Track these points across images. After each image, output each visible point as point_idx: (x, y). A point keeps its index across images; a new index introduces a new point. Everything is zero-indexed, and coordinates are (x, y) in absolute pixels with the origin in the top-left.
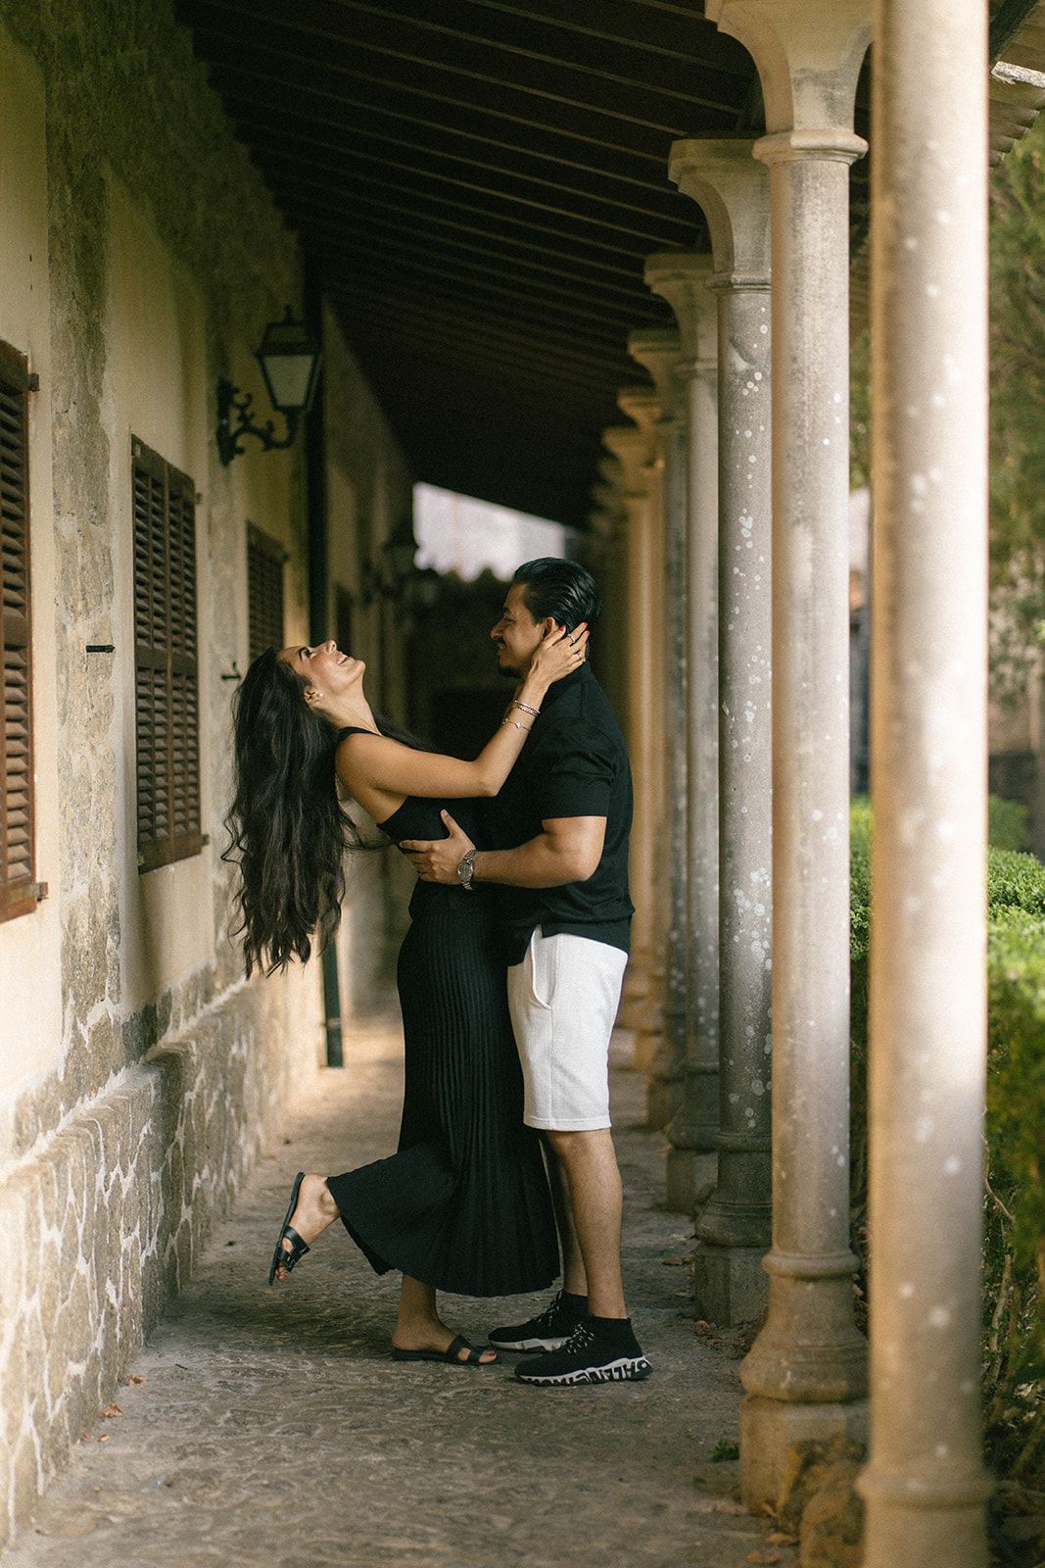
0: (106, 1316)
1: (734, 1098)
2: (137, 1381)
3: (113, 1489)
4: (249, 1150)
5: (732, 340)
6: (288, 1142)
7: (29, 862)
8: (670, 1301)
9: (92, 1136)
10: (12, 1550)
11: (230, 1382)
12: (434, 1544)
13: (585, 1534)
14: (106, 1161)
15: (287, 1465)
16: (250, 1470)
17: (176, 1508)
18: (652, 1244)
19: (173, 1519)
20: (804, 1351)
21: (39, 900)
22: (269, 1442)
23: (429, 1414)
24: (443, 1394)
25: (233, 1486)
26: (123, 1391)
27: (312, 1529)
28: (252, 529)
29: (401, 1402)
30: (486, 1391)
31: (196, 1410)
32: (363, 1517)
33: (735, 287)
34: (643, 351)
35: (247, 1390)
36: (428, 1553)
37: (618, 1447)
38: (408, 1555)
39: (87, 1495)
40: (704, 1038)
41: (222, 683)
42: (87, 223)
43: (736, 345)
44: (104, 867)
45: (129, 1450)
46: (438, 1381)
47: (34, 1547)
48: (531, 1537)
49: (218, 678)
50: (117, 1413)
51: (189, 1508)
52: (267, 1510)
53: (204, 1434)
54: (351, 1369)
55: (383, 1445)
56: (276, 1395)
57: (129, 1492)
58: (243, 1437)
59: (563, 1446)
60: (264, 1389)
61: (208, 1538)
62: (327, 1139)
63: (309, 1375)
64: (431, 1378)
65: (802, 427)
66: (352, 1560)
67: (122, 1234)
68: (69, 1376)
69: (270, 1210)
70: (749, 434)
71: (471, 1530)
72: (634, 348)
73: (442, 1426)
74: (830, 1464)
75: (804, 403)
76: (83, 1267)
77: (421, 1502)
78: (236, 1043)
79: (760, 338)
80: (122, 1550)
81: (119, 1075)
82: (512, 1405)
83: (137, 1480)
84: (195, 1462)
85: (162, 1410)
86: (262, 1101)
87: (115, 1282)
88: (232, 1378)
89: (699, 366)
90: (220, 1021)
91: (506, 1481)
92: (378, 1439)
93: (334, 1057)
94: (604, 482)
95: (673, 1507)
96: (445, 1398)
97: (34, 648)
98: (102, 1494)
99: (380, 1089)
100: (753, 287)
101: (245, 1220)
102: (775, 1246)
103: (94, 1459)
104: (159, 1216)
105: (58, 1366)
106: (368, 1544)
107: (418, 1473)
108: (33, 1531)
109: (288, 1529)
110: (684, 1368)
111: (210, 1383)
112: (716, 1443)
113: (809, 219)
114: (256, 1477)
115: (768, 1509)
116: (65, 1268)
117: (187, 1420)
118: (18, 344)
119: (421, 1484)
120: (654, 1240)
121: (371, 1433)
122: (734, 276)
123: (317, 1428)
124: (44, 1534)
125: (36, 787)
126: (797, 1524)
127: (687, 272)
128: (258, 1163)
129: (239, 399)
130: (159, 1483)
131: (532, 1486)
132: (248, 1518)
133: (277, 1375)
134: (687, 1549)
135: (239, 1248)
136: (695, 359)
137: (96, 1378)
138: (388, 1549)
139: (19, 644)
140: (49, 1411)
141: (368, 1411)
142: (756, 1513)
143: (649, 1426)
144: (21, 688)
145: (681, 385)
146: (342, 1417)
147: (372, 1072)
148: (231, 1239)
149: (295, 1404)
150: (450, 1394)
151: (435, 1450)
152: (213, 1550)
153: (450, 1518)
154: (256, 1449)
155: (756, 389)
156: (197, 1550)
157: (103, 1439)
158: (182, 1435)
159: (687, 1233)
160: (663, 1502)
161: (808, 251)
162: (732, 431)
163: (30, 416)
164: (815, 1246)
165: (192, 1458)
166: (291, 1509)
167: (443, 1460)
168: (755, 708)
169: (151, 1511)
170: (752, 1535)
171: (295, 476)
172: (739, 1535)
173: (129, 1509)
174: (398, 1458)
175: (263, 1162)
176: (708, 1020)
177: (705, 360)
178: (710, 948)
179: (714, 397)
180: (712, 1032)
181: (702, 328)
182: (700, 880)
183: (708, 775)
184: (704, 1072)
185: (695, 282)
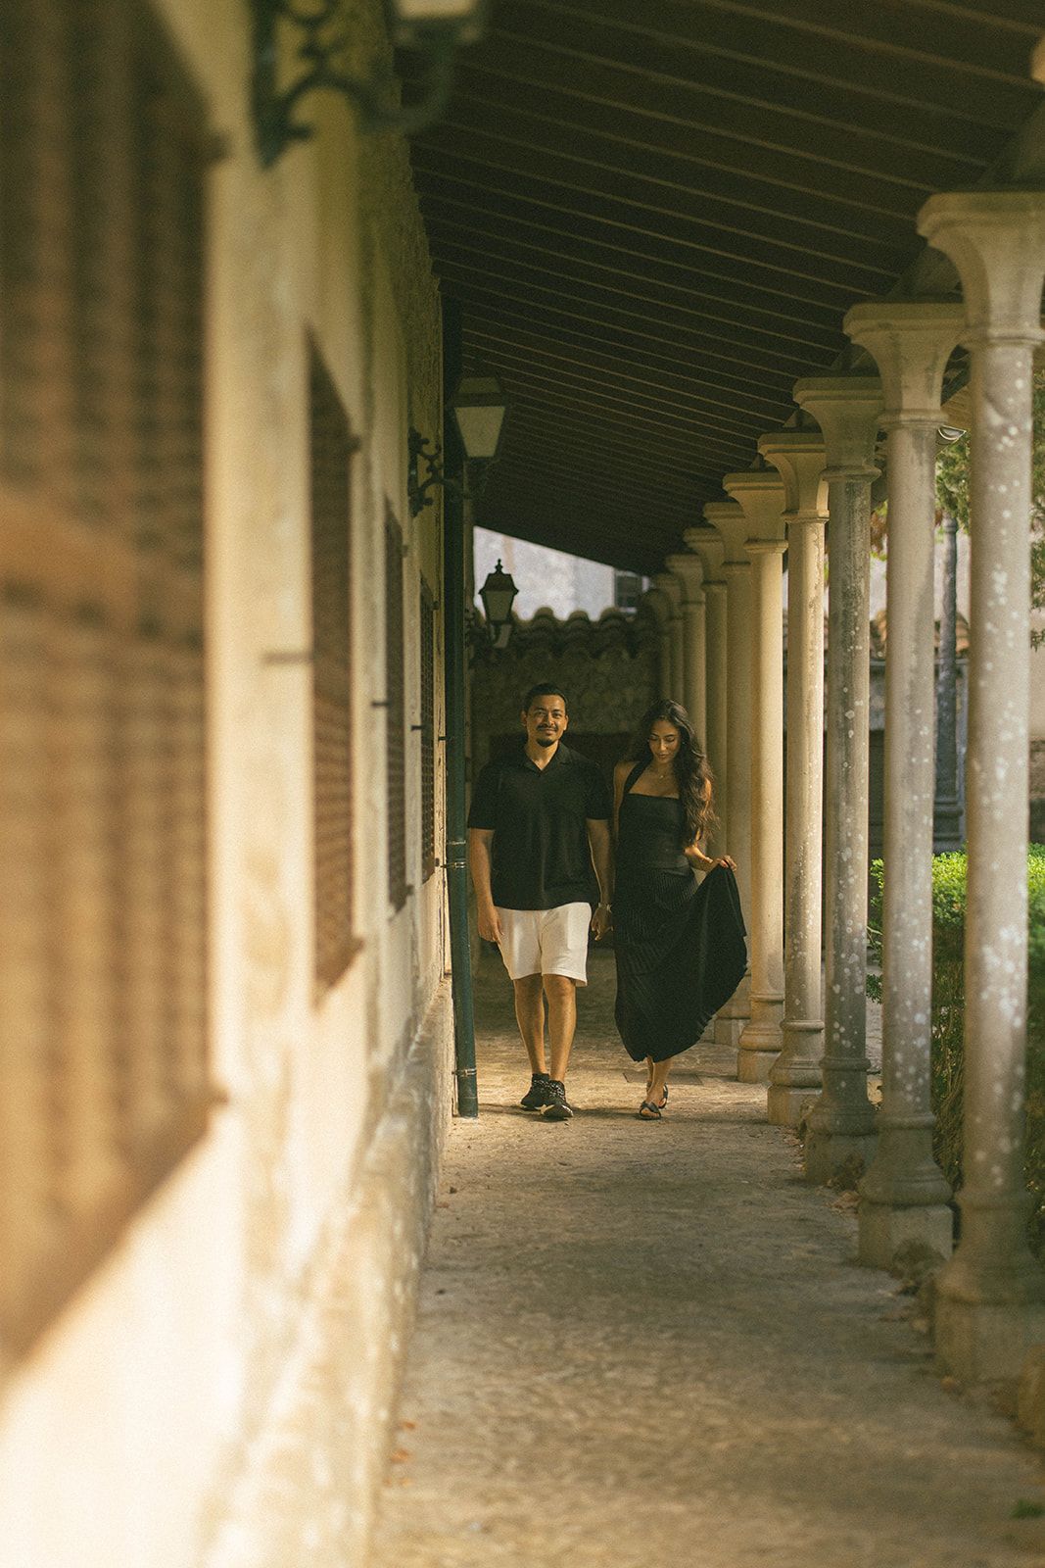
1: (980, 1155)
2: (410, 1427)
3: (434, 1534)
5: (985, 394)
6: (453, 1191)
8: (905, 1358)
11: (501, 1430)
15: (593, 1512)
16: (559, 1517)
17: (503, 1553)
18: (861, 1299)
22: (565, 1489)
25: (550, 1532)
26: (402, 1435)
28: (424, 580)
33: (992, 341)
34: (813, 399)
35: (521, 1437)
39: (411, 1539)
40: (902, 1093)
41: (412, 734)
43: (992, 400)
45: (432, 1495)
49: (410, 729)
50: (405, 1457)
51: (514, 1553)
53: (500, 1480)
55: (679, 1494)
57: (452, 1536)
58: (538, 1484)
59: (861, 1502)
62: (488, 1187)
69: (462, 1259)
70: (1003, 489)
72: (800, 396)
73: (730, 1478)
79: (1015, 392)
82: (791, 1458)
83: (452, 1525)
84: (501, 1508)
85: (448, 1456)
88: (501, 1425)
89: (903, 417)
91: (818, 1533)
92: (672, 1489)
93: (467, 1105)
95: (998, 1562)
98: (427, 1538)
100: (1012, 341)
103: (402, 1503)
107: (725, 1524)
110: (945, 1425)
111: (483, 1430)
112: (1013, 1501)
114: (567, 1524)
117: (477, 1466)
120: (862, 1296)
121: (662, 1482)
122: (990, 331)
123: (606, 1477)
127: (897, 323)
129: (426, 449)
130: (476, 1528)
135: (451, 1297)
136: (899, 410)
146: (627, 1467)
147: (505, 1120)
148: (441, 1287)
149: (574, 1452)
151: (734, 1502)
155: (1011, 444)
157: (404, 1483)
158: (479, 1481)
159: (893, 1288)
160: (984, 1558)
162: (985, 486)
163: (351, 477)
165: (497, 1504)
168: (1006, 764)
169: (479, 1556)
173: (458, 1552)
174: (698, 1508)
175: (439, 1210)
176: (906, 1075)
177: (908, 411)
178: (909, 1003)
179: (919, 449)
180: (909, 1088)
181: (906, 379)
182: (899, 935)
183: (908, 828)
184: (901, 1128)
185: (901, 332)
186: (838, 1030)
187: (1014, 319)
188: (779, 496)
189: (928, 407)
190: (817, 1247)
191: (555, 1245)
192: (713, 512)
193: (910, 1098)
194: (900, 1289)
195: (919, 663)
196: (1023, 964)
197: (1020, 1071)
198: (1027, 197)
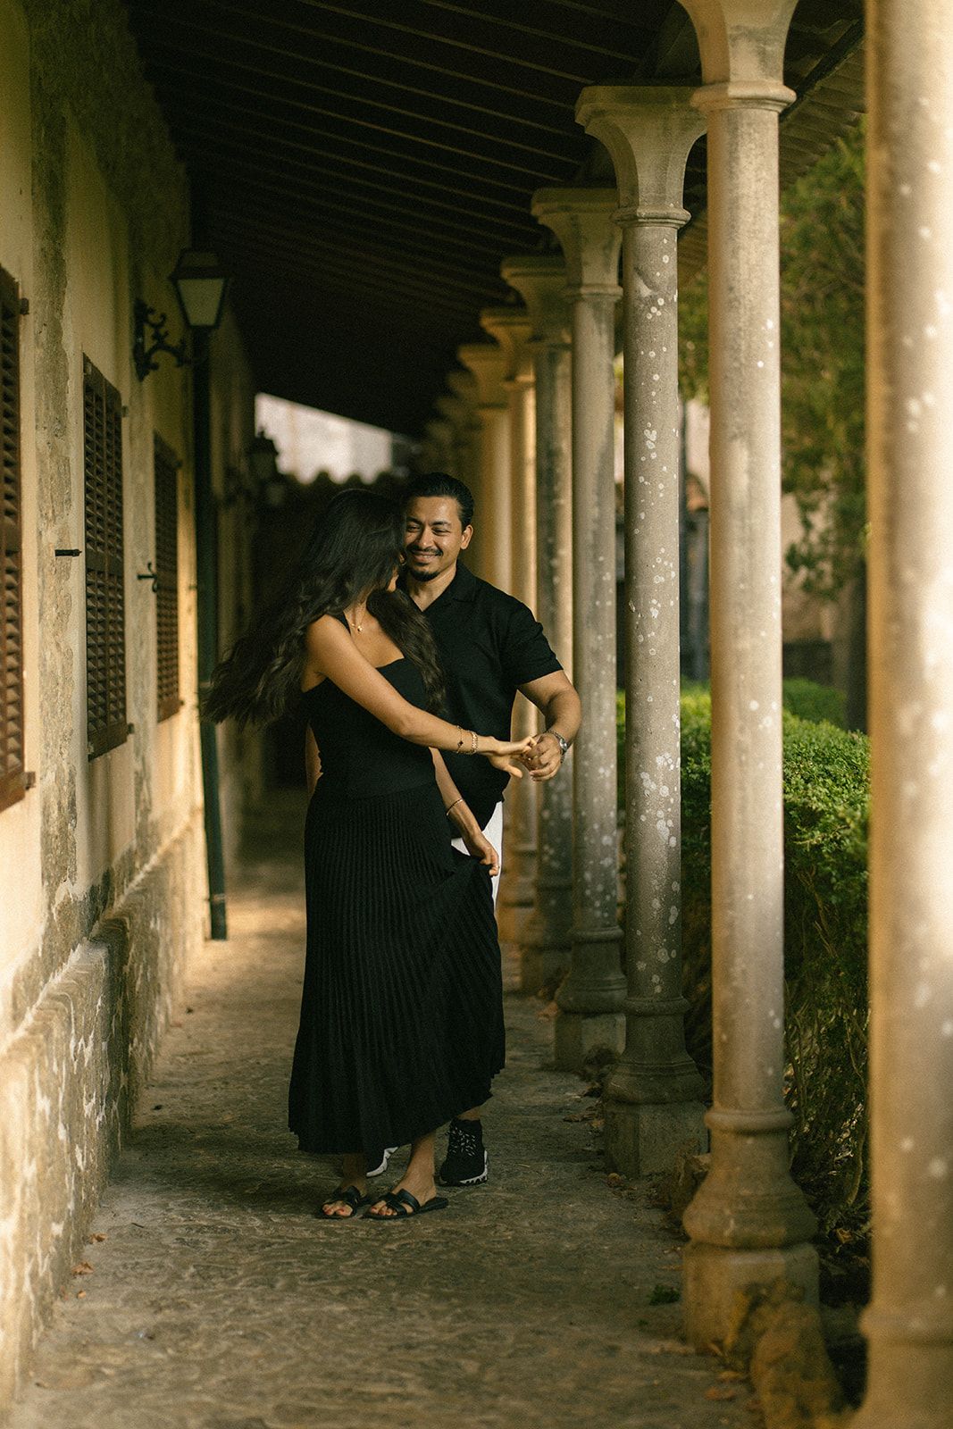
0: (75, 1178)
1: (641, 966)
2: (100, 1240)
3: (100, 1343)
4: (161, 1019)
5: (636, 269)
6: (190, 1011)
7: (20, 753)
8: (580, 1156)
9: (66, 1009)
10: (19, 1403)
11: (186, 1239)
12: (411, 1388)
13: (550, 1375)
14: (76, 1033)
15: (257, 1316)
16: (224, 1322)
17: (162, 1360)
18: (550, 1102)
19: (163, 1370)
20: (746, 1201)
21: (28, 788)
22: (235, 1294)
23: (379, 1266)
24: (387, 1247)
25: (212, 1337)
26: (88, 1249)
27: (296, 1376)
28: (158, 440)
29: (350, 1255)
30: (427, 1243)
31: (161, 1266)
32: (340, 1364)
33: (640, 220)
34: (515, 276)
35: (203, 1246)
36: (408, 1397)
37: (561, 1293)
38: (390, 1399)
39: (76, 1350)
40: (591, 910)
41: (138, 583)
42: (53, 158)
43: (640, 274)
44: (65, 756)
45: (106, 1305)
46: (381, 1234)
47: (38, 1400)
48: (501, 1379)
49: (135, 577)
50: (88, 1270)
51: (173, 1359)
52: (248, 1359)
53: (174, 1287)
54: (297, 1225)
55: (343, 1295)
56: (234, 1250)
57: (116, 1345)
58: (211, 1290)
59: (512, 1294)
60: (218, 1245)
61: (199, 1388)
62: (224, 1007)
63: (258, 1230)
64: (373, 1231)
65: (738, 350)
66: (338, 1404)
67: (85, 1101)
68: (52, 1236)
69: (186, 1076)
70: (652, 354)
71: (445, 1374)
72: (506, 273)
73: (394, 1277)
74: (776, 1306)
75: (740, 329)
76: (62, 1134)
77: (391, 1349)
78: (153, 919)
79: (662, 267)
80: (123, 1401)
81: (77, 950)
82: (454, 1255)
83: (119, 1333)
84: (169, 1315)
85: (130, 1266)
86: (169, 972)
87: (82, 1147)
88: (187, 1235)
89: (583, 291)
90: (144, 898)
91: (465, 1327)
92: (337, 1290)
93: (218, 930)
94: (448, 392)
95: (626, 1347)
96: (390, 1250)
97: (24, 554)
98: (91, 1348)
99: (265, 960)
100: (655, 220)
101: (164, 1085)
102: (716, 1103)
103: (75, 1314)
104: (107, 1083)
105: (46, 1225)
106: (350, 1390)
107: (381, 1321)
108: (32, 1386)
109: (274, 1377)
110: (604, 1217)
111: (169, 1240)
112: (652, 1288)
113: (743, 162)
114: (231, 1328)
115: (715, 1348)
116: (50, 1133)
117: (155, 1275)
118: (12, 271)
119: (387, 1332)
120: (551, 1099)
121: (328, 1284)
122: (638, 211)
123: (277, 1281)
124: (44, 1387)
125: (25, 683)
126: (747, 1363)
127: (575, 205)
128: (167, 1031)
129: (152, 318)
130: (141, 1336)
131: (491, 1331)
132: (233, 1367)
133: (229, 1231)
134: (647, 1387)
135: (165, 1112)
136: (580, 285)
137: (69, 1238)
138: (369, 1394)
139: (14, 551)
140: (40, 1270)
141: (322, 1264)
142: (703, 1352)
143: (585, 1273)
144: (14, 590)
145: (563, 309)
146: (299, 1270)
147: (253, 944)
148: (157, 1104)
149: (251, 1258)
150: (394, 1246)
151: (393, 1300)
152: (207, 1399)
153: (422, 1364)
154: (226, 1302)
155: (659, 313)
156: (192, 1398)
157: (81, 1295)
158: (154, 1290)
159: (581, 1091)
160: (616, 1343)
161: (743, 191)
162: (637, 352)
163: (21, 337)
164: (753, 1103)
165: (167, 1311)
166: (270, 1358)
167: (402, 1309)
168: (659, 605)
169: (139, 1363)
170: (703, 1373)
171: (184, 388)
172: (692, 1373)
173: (119, 1361)
174: (358, 1307)
175: (172, 1030)
176: (594, 893)
177: (588, 286)
178: (596, 827)
179: (599, 321)
180: (598, 904)
181: (586, 256)
182: (586, 763)
183: (593, 666)
184: (590, 941)
185: (580, 214)
186: (547, 853)
187: (661, 200)
188: (502, 367)
189: (607, 282)
190: (519, 1054)
191: (275, 1059)
192: (455, 381)
193: (598, 914)
194: (586, 1091)
195: (601, 515)
196: (677, 788)
197: (676, 886)
198: (668, 90)
